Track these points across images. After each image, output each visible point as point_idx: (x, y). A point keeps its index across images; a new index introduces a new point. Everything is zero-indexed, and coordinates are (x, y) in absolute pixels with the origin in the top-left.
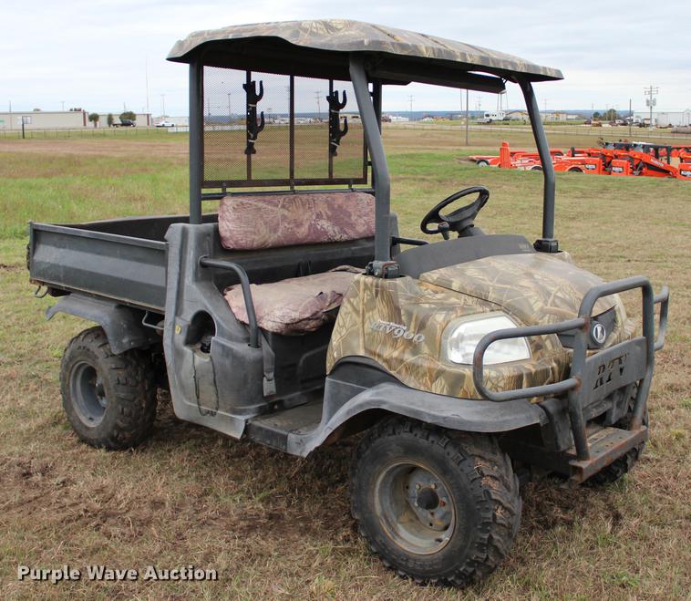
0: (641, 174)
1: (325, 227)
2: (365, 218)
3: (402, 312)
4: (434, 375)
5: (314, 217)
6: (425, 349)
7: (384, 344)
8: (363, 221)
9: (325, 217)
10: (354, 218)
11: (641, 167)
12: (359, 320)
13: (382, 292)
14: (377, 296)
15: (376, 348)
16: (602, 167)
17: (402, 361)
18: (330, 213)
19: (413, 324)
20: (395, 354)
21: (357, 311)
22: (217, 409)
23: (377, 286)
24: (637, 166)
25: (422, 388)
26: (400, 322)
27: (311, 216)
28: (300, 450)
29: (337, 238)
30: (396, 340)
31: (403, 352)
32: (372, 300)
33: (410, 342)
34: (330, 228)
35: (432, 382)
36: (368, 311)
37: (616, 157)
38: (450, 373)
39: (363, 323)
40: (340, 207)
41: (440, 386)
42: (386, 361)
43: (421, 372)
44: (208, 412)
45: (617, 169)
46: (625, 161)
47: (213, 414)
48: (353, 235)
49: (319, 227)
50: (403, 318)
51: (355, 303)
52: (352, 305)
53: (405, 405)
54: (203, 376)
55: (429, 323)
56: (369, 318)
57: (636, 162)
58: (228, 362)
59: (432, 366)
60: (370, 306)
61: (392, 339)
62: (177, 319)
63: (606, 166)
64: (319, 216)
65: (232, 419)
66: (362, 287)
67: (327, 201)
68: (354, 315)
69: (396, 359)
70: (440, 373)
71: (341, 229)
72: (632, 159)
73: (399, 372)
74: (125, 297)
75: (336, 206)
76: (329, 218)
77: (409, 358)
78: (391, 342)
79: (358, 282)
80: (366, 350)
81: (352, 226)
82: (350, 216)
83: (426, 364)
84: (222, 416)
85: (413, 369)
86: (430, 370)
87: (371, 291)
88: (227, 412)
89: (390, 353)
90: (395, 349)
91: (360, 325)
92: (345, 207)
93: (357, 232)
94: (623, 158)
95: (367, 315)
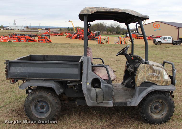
0: (28, 42)
3: (155, 71)
4: (163, 82)
6: (160, 77)
7: (152, 78)
11: (28, 40)
12: (145, 74)
13: (150, 67)
14: (149, 68)
15: (150, 79)
16: (18, 40)
17: (156, 80)
19: (157, 73)
20: (154, 79)
21: (144, 72)
22: (103, 101)
23: (149, 66)
24: (27, 40)
25: (161, 85)
26: (155, 73)
28: (130, 105)
30: (154, 76)
31: (156, 78)
32: (148, 69)
33: (157, 76)
35: (162, 83)
36: (147, 71)
37: (21, 38)
38: (166, 81)
39: (146, 74)
41: (164, 84)
42: (152, 81)
43: (160, 82)
44: (100, 103)
45: (22, 41)
46: (24, 39)
47: (102, 103)
50: (155, 72)
51: (144, 70)
52: (143, 71)
53: (161, 88)
54: (99, 94)
55: (161, 72)
56: (148, 73)
57: (27, 39)
58: (107, 89)
59: (162, 80)
60: (148, 70)
61: (153, 76)
62: (87, 81)
63: (19, 40)
65: (108, 103)
66: (145, 67)
68: (144, 73)
69: (155, 80)
70: (164, 81)
72: (26, 38)
73: (155, 83)
74: (60, 78)
77: (157, 80)
78: (153, 77)
79: (144, 66)
80: (147, 80)
83: (161, 80)
84: (105, 102)
85: (158, 81)
86: (162, 81)
87: (148, 67)
88: (106, 101)
89: (153, 79)
90: (154, 78)
91: (145, 75)
94: (23, 38)
95: (147, 72)
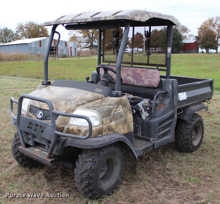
1: (130, 79)
2: (149, 79)
5: (126, 75)
8: (148, 81)
9: (130, 75)
10: (143, 78)
18: (133, 75)
27: (125, 75)
29: (135, 84)
34: (132, 80)
40: (138, 73)
48: (142, 84)
49: (128, 79)
64: (128, 75)
67: (133, 70)
71: (137, 81)
75: (136, 73)
76: (132, 76)
81: (142, 81)
82: (142, 77)
92: (140, 74)
93: (144, 84)
